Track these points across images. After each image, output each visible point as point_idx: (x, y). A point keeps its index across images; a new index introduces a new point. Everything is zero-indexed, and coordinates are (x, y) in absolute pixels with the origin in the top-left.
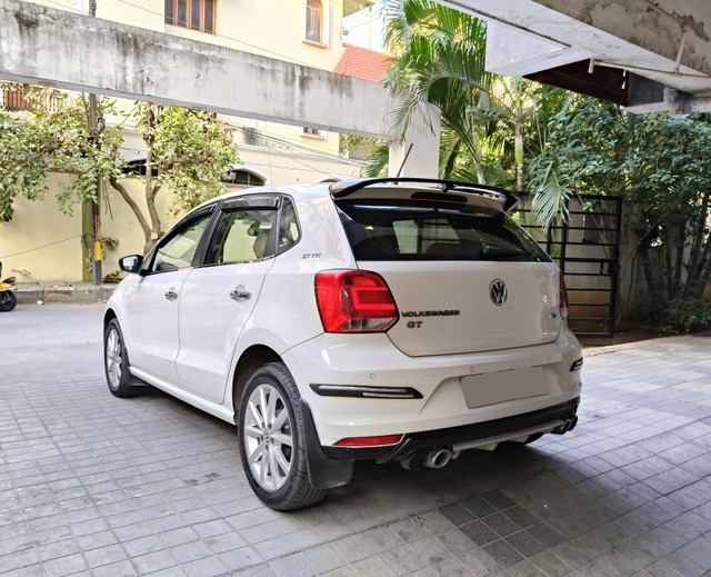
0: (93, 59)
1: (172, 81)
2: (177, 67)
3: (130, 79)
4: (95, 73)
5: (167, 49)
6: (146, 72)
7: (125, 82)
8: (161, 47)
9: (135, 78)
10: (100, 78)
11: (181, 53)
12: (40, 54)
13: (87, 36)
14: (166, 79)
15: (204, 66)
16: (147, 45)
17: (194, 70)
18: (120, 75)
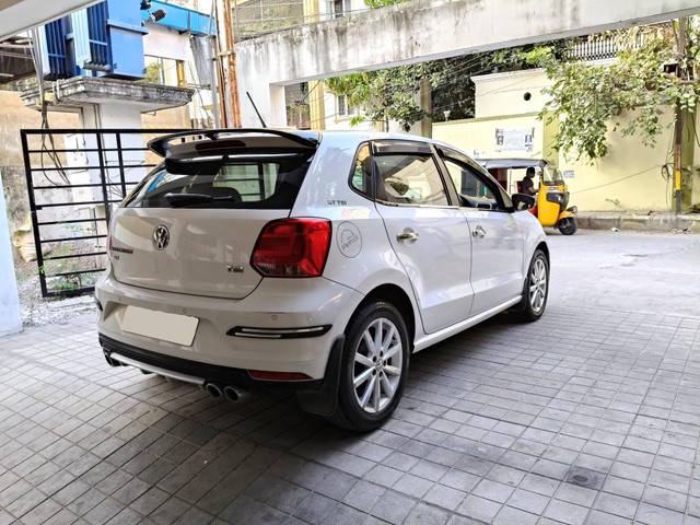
0: (378, 42)
1: (434, 38)
2: (438, 23)
3: (403, 49)
4: (380, 52)
5: (430, 10)
6: (415, 37)
7: (400, 52)
8: (424, 11)
9: (407, 46)
10: (383, 56)
11: (442, 7)
12: (348, 52)
13: (374, 26)
14: (430, 37)
15: (462, 11)
16: (415, 13)
17: (453, 20)
18: (396, 48)
